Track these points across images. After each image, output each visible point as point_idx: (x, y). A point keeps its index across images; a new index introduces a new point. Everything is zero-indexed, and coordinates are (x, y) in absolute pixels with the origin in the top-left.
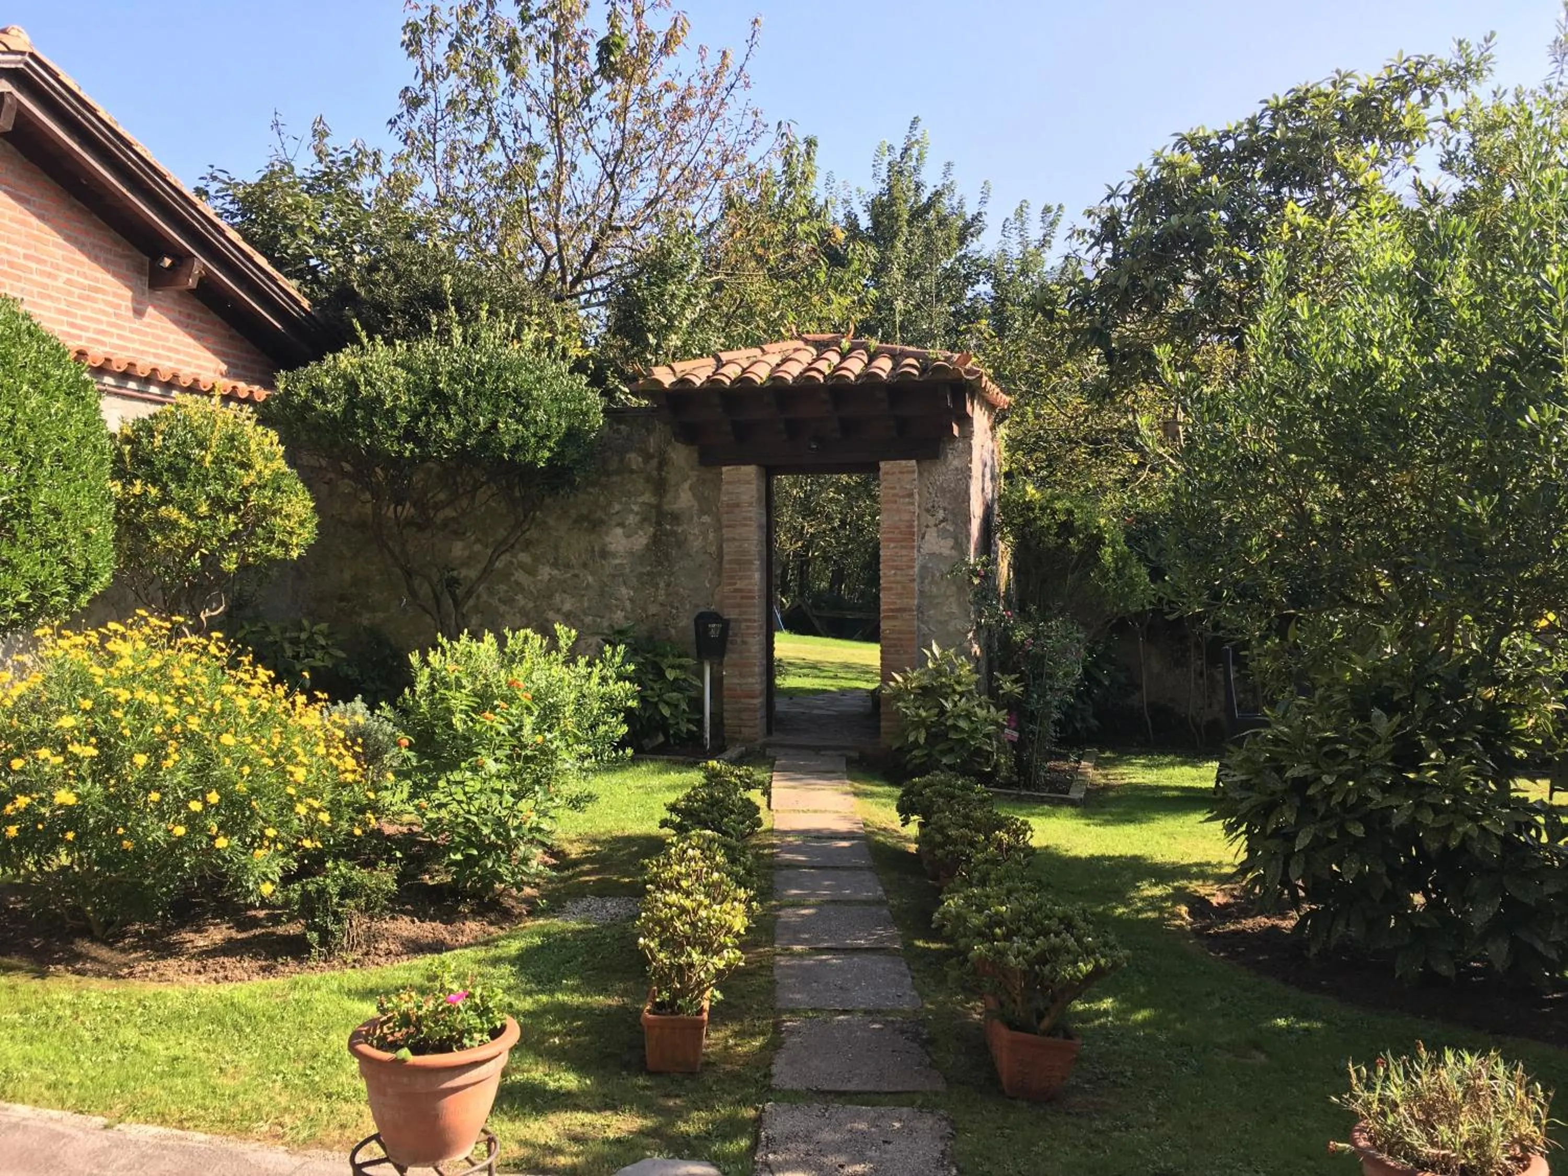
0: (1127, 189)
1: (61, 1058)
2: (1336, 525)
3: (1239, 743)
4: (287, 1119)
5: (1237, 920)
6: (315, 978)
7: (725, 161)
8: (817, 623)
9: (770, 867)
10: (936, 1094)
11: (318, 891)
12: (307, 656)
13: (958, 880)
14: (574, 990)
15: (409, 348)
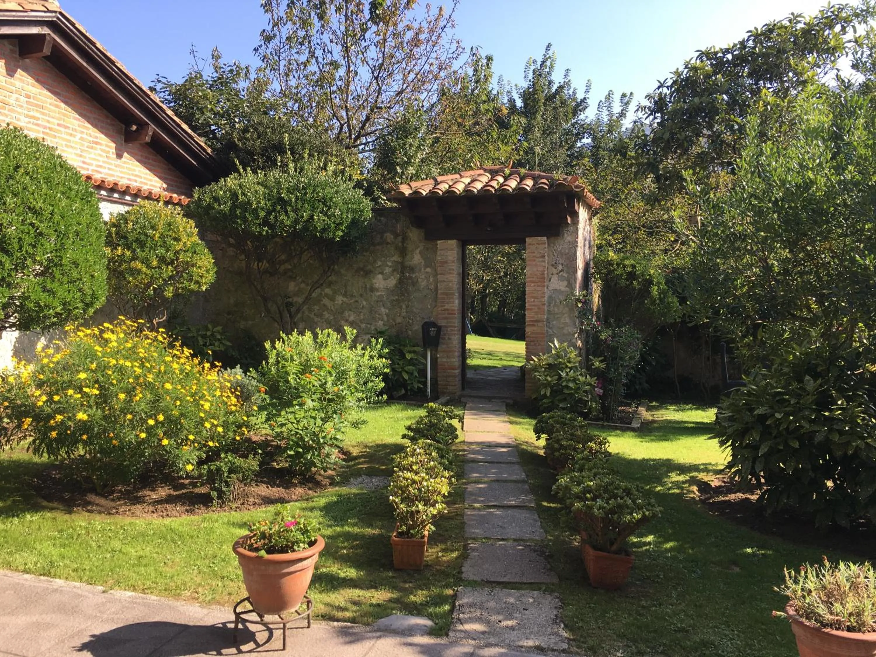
0: (669, 83)
1: (80, 556)
2: (786, 272)
3: (728, 395)
4: (200, 589)
5: (726, 494)
6: (215, 516)
7: (440, 69)
8: (491, 330)
9: (463, 461)
10: (553, 584)
11: (216, 469)
12: (211, 345)
13: (567, 469)
14: (354, 525)
15: (265, 175)
